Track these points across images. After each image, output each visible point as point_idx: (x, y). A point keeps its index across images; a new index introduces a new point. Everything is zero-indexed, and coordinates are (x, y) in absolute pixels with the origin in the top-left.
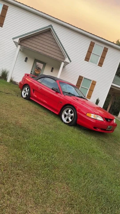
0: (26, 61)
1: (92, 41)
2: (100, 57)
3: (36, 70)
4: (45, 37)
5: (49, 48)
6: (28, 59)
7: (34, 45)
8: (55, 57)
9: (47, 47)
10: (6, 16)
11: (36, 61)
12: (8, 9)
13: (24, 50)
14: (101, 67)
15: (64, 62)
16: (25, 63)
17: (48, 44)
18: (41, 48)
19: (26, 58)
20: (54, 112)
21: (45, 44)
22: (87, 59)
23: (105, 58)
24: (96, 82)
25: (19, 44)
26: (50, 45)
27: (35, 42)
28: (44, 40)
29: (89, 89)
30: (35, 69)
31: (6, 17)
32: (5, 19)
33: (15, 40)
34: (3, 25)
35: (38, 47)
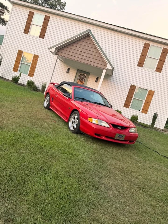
0: (68, 72)
1: (146, 42)
2: (158, 61)
3: (79, 82)
4: (84, 44)
5: (89, 56)
6: (70, 70)
7: (71, 54)
8: (95, 65)
9: (85, 55)
10: (48, 26)
11: (79, 71)
12: (50, 20)
13: (65, 61)
14: (160, 72)
15: (106, 69)
16: (67, 74)
17: (86, 51)
18: (80, 56)
19: (69, 69)
20: (65, 120)
21: (84, 51)
22: (141, 64)
23: (165, 62)
24: (154, 92)
25: (56, 54)
26: (89, 52)
27: (72, 51)
28: (83, 47)
29: (145, 101)
30: (78, 80)
31: (47, 28)
32: (47, 30)
33: (51, 50)
34: (45, 37)
35: (76, 55)
